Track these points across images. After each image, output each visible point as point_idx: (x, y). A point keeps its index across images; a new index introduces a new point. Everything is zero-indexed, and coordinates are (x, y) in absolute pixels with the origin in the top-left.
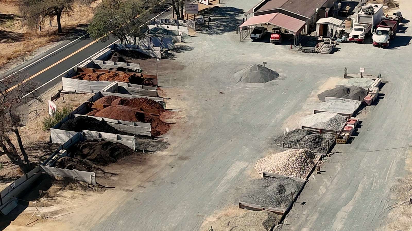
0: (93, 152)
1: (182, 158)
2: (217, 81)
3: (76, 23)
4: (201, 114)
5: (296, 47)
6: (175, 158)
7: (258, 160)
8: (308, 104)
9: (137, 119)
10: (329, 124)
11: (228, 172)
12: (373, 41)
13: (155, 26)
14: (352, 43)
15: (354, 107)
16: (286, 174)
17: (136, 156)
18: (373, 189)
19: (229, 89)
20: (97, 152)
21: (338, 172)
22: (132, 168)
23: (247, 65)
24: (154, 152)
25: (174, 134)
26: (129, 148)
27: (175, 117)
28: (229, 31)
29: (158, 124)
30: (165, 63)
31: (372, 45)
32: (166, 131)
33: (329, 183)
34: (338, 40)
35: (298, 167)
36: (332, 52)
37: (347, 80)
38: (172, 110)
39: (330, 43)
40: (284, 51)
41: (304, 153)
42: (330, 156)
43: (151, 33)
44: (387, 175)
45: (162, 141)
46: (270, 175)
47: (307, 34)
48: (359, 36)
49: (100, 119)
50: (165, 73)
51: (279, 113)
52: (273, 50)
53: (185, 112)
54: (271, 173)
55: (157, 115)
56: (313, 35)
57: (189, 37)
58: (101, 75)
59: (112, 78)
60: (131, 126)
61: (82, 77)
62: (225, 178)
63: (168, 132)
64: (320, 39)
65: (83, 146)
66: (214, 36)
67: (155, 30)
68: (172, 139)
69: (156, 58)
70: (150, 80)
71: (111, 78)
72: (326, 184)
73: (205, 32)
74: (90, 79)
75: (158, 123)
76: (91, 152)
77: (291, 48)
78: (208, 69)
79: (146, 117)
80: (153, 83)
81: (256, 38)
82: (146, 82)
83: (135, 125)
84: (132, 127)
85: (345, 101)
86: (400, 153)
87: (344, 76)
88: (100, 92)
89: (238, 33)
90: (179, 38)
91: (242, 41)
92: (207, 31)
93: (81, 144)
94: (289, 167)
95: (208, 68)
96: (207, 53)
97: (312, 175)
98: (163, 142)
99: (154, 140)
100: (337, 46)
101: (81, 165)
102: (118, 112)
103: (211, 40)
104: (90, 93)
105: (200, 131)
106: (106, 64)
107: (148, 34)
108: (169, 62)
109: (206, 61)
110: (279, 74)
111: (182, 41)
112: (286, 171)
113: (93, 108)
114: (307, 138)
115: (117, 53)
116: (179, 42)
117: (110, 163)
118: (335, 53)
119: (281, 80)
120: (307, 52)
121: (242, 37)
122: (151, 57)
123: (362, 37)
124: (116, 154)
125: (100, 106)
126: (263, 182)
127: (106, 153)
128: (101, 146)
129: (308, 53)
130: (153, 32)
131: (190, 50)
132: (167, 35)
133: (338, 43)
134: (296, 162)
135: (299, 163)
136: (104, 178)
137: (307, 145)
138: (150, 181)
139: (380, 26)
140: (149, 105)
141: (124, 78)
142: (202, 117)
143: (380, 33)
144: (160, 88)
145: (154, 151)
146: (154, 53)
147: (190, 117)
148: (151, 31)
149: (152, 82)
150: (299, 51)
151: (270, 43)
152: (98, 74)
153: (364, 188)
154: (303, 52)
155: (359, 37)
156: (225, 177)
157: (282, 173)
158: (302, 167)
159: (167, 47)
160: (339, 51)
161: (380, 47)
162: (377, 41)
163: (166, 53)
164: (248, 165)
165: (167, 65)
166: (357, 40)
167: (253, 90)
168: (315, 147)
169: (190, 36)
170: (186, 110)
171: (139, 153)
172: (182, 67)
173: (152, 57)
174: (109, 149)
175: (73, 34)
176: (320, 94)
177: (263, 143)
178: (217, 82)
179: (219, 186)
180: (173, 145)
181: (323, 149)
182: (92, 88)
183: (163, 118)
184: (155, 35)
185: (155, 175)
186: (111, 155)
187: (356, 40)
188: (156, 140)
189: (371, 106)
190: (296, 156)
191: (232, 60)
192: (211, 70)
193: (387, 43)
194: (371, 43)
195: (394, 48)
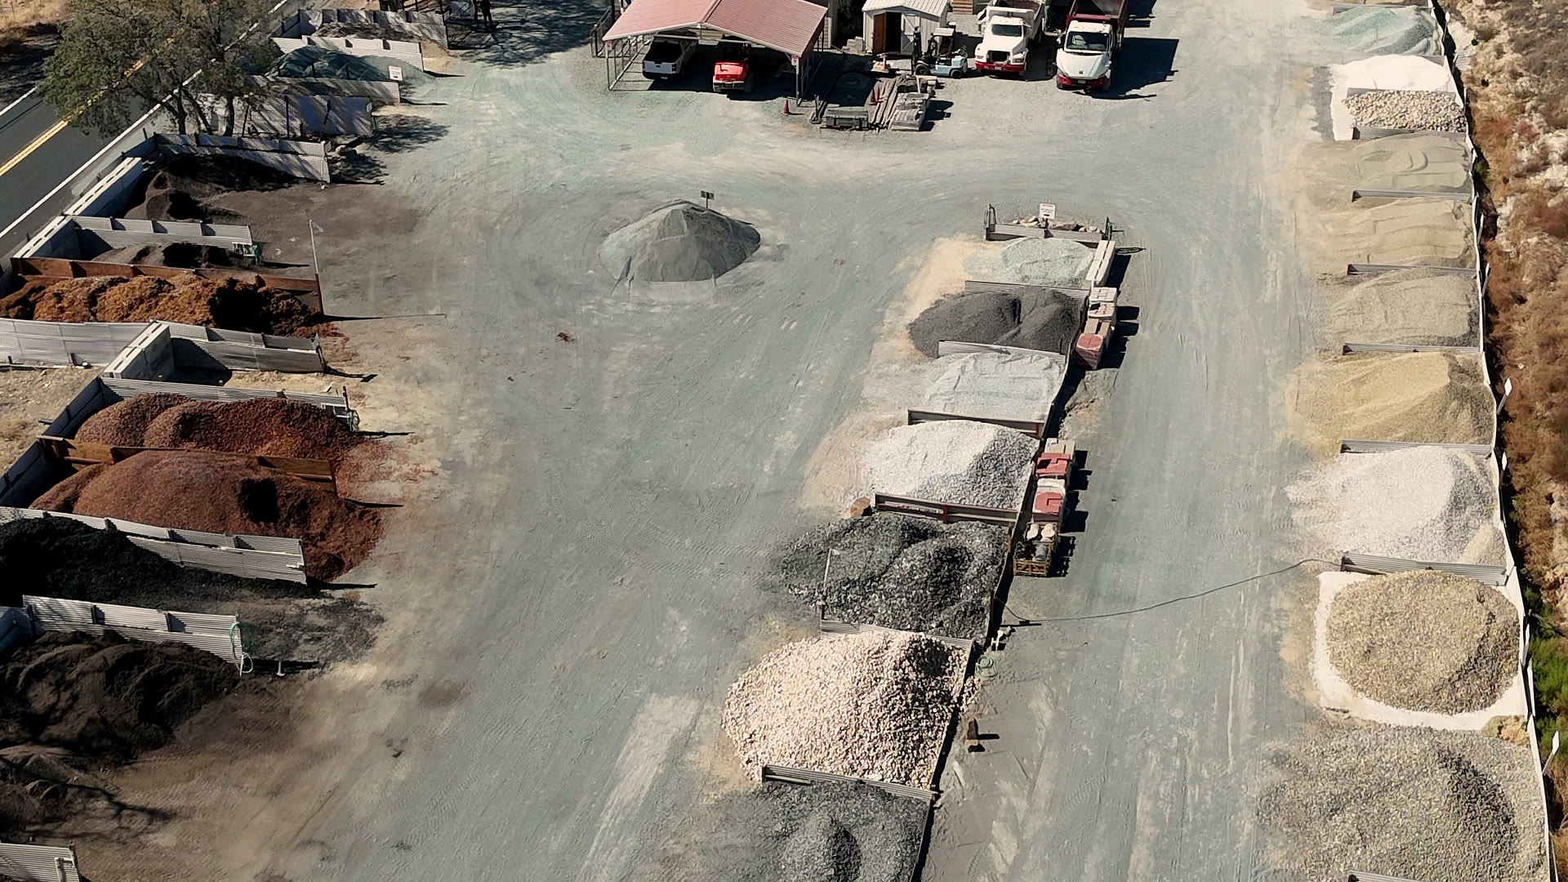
0: (71, 707)
1: (439, 696)
2: (543, 282)
3: (23, 19)
4: (498, 449)
5: (804, 104)
6: (408, 694)
7: (735, 686)
8: (880, 371)
9: (245, 515)
10: (972, 480)
11: (623, 762)
12: (1059, 73)
13: (302, 43)
14: (986, 77)
15: (1044, 384)
16: (851, 766)
17: (249, 699)
18: (1191, 818)
19: (589, 315)
20: (88, 709)
21: (1047, 733)
22: (239, 768)
23: (642, 197)
24: (323, 667)
25: (397, 566)
26: (220, 660)
27: (397, 473)
28: (564, 47)
29: (332, 517)
30: (348, 204)
31: (1054, 81)
32: (364, 549)
33: (1021, 804)
34: (940, 68)
35: (895, 734)
36: (926, 126)
37: (996, 249)
38: (385, 434)
39: (916, 90)
40: (764, 126)
41: (908, 658)
42: (1001, 647)
43: (290, 73)
44: (1230, 735)
45: (351, 604)
46: (790, 777)
47: (832, 48)
48: (1009, 53)
49: (99, 524)
50: (349, 248)
51: (782, 423)
52: (726, 121)
53: (433, 440)
54: (793, 761)
55: (328, 480)
56: (853, 52)
57: (426, 78)
58: (102, 289)
59: (143, 306)
60: (223, 548)
61: (31, 299)
62: (615, 797)
63: (375, 552)
64: (878, 67)
65: (28, 674)
66: (517, 69)
67: (305, 57)
68: (391, 589)
69: (312, 180)
70: (292, 297)
71: (142, 302)
72: (1011, 808)
73: (484, 55)
74: (62, 310)
75: (331, 512)
76: (62, 705)
77: (787, 111)
78: (507, 224)
79: (283, 493)
80: (305, 307)
81: (665, 75)
82: (277, 308)
83: (240, 544)
84: (227, 551)
85: (1010, 357)
86: (1250, 610)
87: (985, 231)
88: (98, 381)
89: (597, 53)
90: (393, 89)
91: (615, 88)
92: (488, 47)
93: (21, 665)
94: (861, 737)
95: (506, 219)
96: (498, 147)
97: (952, 765)
98: (356, 610)
99: (322, 602)
100: (940, 96)
101: (18, 787)
102: (170, 491)
103: (506, 88)
104: (65, 367)
105: (498, 538)
106: (123, 228)
107: (279, 75)
108: (361, 195)
109: (494, 187)
110: (758, 239)
111: (403, 101)
112: (850, 756)
113: (71, 458)
114: (909, 565)
115: (167, 174)
116: (392, 104)
117: (145, 750)
118: (939, 124)
119: (770, 264)
120: (842, 128)
121: (612, 70)
122: (292, 180)
123: (1020, 56)
124: (166, 700)
125: (99, 451)
126: (764, 808)
127: (123, 710)
128: (102, 676)
129: (847, 131)
130: (296, 69)
131: (434, 137)
132: (349, 78)
133: (941, 80)
134: (885, 710)
135: (897, 714)
136: (118, 841)
137: (908, 599)
138: (309, 842)
139: (1079, 16)
140: (293, 425)
141: (194, 304)
142: (500, 465)
143: (1079, 41)
144: (336, 324)
145: (322, 662)
146: (306, 166)
147: (453, 466)
148: (289, 66)
149: (300, 303)
150: (815, 121)
151: (713, 92)
152: (93, 287)
153: (1157, 819)
154: (829, 127)
155: (1011, 58)
156: (612, 796)
157: (835, 767)
158: (909, 731)
159: (351, 131)
160: (949, 115)
161: (1082, 91)
162: (1072, 73)
163: (350, 157)
164: (699, 715)
165: (354, 211)
166: (1005, 67)
167: (676, 318)
168: (940, 605)
169: (429, 72)
170: (438, 433)
171: (264, 681)
172: (410, 221)
173: (296, 180)
174: (138, 686)
175: (13, 72)
176: (914, 324)
177: (740, 586)
178: (545, 284)
179: (593, 849)
180: (399, 623)
181: (972, 613)
182: (71, 348)
183: (350, 481)
184: (303, 80)
185: (333, 801)
186: (148, 712)
187: (999, 69)
188: (329, 602)
189: (1101, 371)
190: (883, 685)
191: (586, 174)
192: (516, 229)
193: (1103, 78)
194: (1048, 77)
195: (1127, 94)
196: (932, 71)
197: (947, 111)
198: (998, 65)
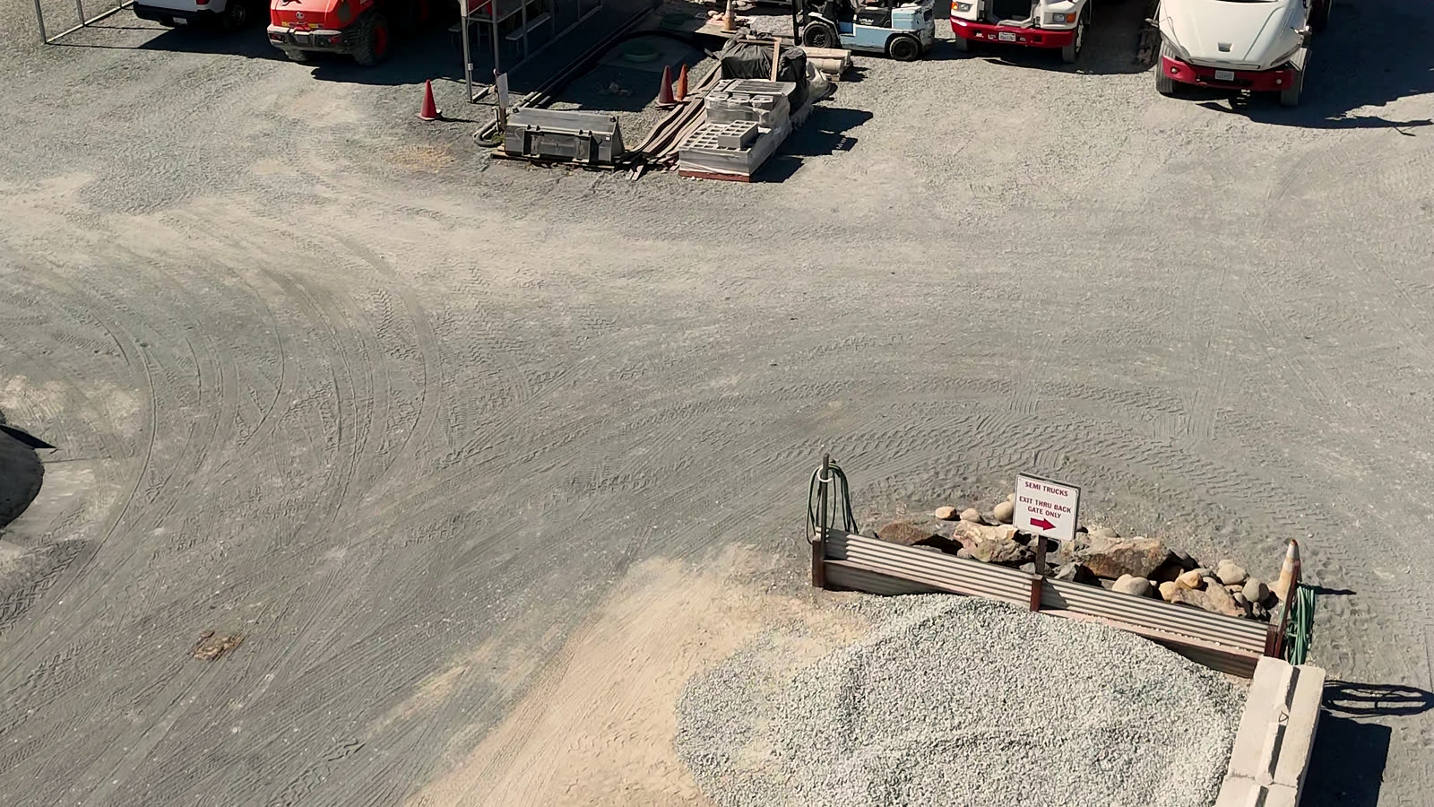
12: (1165, 52)
14: (978, 63)
31: (1149, 78)
34: (863, 32)
39: (767, 75)
64: (715, 24)
77: (432, 110)
81: (181, 14)
91: (64, 39)
100: (847, 97)
118: (815, 166)
120: (547, 161)
123: (1065, 6)
129: (558, 170)
133: (858, 61)
150: (489, 140)
154: (512, 156)
155: (1041, 11)
160: (852, 145)
161: (1225, 103)
162: (1201, 49)
166: (1025, 34)
187: (1011, 37)
193: (1285, 68)
194: (1138, 67)
195: (1350, 114)
196: (844, 40)
197: (848, 134)
198: (1008, 29)
